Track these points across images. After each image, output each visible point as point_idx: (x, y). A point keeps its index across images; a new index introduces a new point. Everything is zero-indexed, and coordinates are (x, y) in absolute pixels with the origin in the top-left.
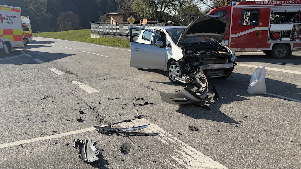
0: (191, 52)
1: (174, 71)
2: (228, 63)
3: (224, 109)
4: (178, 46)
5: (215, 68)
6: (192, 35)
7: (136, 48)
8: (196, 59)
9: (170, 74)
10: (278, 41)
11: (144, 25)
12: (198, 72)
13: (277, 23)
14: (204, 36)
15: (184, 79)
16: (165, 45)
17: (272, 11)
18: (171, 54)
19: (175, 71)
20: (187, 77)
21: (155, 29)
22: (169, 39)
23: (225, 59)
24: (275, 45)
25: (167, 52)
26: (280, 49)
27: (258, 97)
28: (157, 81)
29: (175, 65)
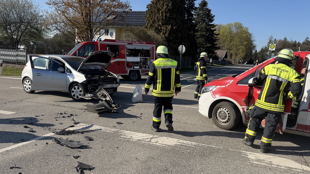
0: (90, 76)
1: (77, 91)
2: (116, 84)
3: (126, 111)
4: (79, 71)
5: (108, 87)
6: (88, 63)
7: (38, 73)
8: (96, 82)
9: (73, 94)
10: (132, 69)
12: (100, 90)
13: (130, 56)
14: (93, 65)
15: (88, 96)
17: (127, 48)
18: (74, 78)
21: (49, 57)
22: (67, 65)
23: (114, 81)
24: (130, 71)
25: (68, 76)
26: (134, 74)
27: (140, 104)
29: (77, 87)
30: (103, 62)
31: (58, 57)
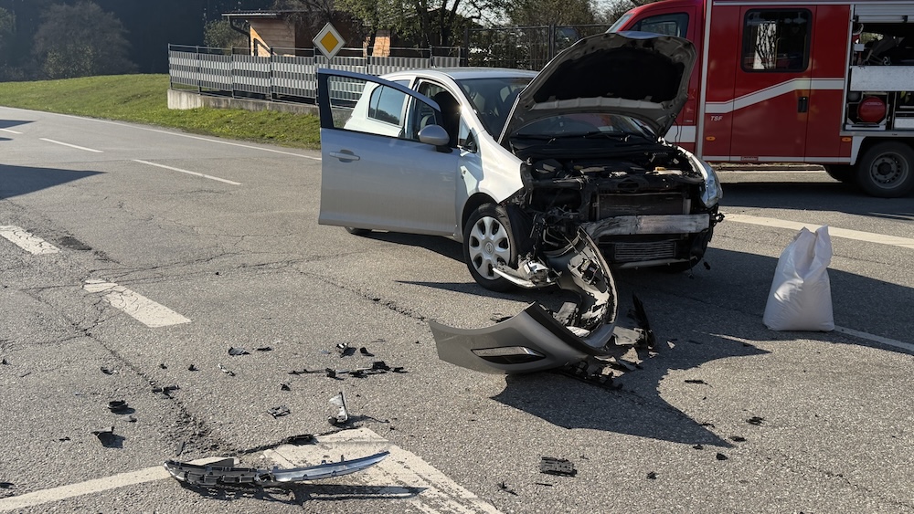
0: (551, 169)
1: (488, 241)
2: (693, 212)
3: (674, 387)
4: (505, 144)
5: (644, 231)
6: (555, 104)
7: (344, 152)
8: (573, 198)
9: (474, 252)
10: (880, 130)
11: (379, 61)
12: (580, 246)
13: (874, 62)
14: (600, 110)
15: (527, 272)
16: (453, 141)
17: (856, 18)
18: (479, 176)
19: (491, 242)
20: (540, 267)
21: (418, 79)
22: (469, 117)
23: (680, 199)
25: (463, 168)
26: (888, 160)
27: (802, 342)
28: (422, 280)
29: (492, 219)
30: (642, 98)
31: (445, 78)
